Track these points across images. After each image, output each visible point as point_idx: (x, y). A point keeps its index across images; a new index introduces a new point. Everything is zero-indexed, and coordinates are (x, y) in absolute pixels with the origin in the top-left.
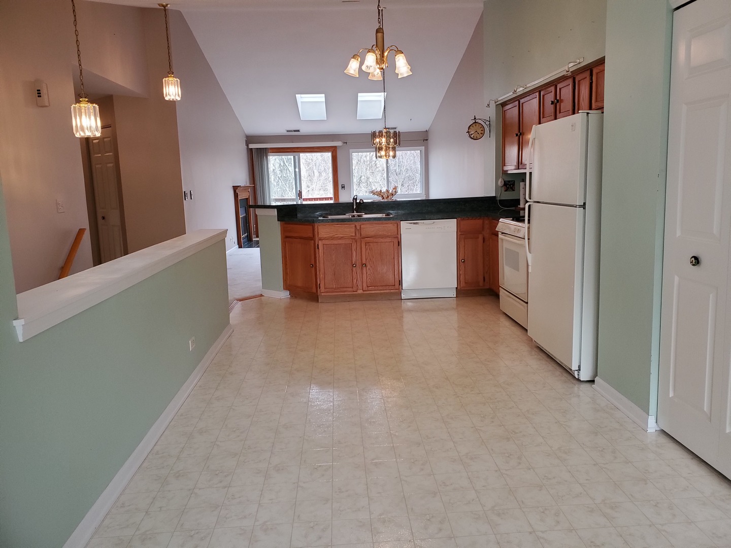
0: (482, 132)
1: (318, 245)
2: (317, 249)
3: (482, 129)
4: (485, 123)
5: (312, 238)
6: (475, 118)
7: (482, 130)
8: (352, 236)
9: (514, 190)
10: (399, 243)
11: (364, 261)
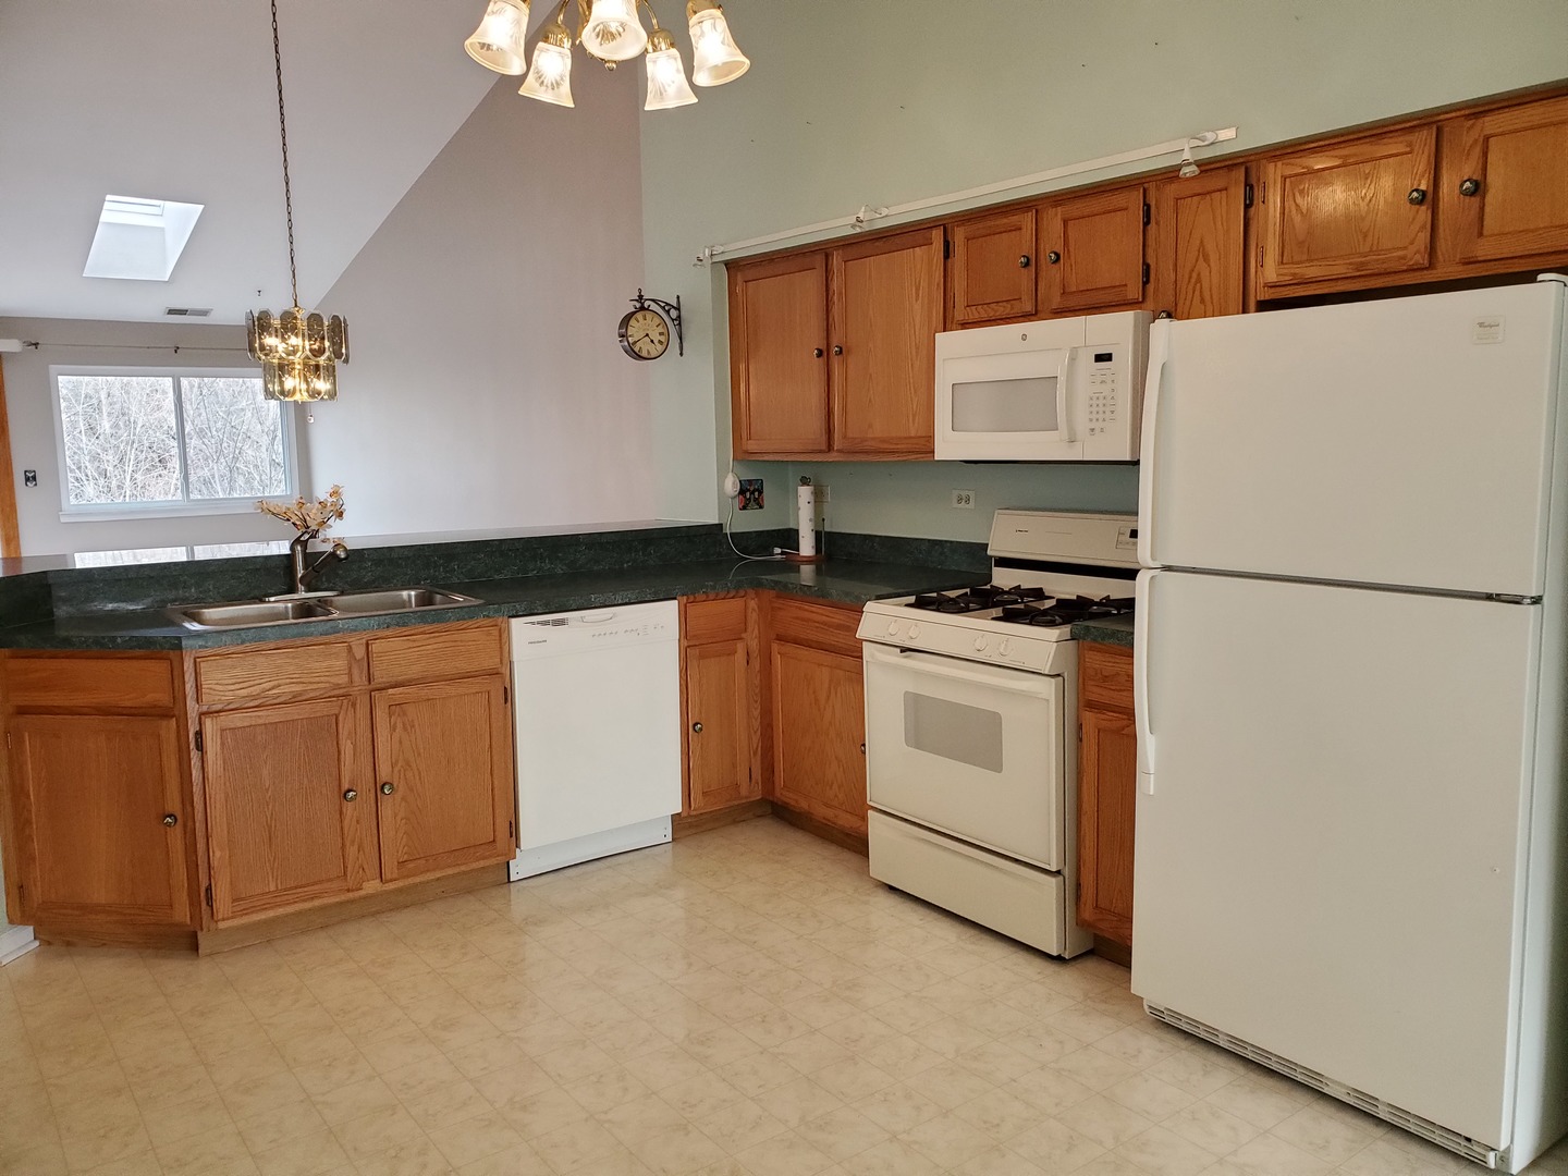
0: (663, 338)
1: (199, 734)
2: (195, 755)
3: (660, 329)
4: (668, 312)
5: (172, 711)
6: (641, 297)
7: (661, 334)
8: (338, 686)
9: (761, 507)
10: (508, 695)
11: (384, 773)
